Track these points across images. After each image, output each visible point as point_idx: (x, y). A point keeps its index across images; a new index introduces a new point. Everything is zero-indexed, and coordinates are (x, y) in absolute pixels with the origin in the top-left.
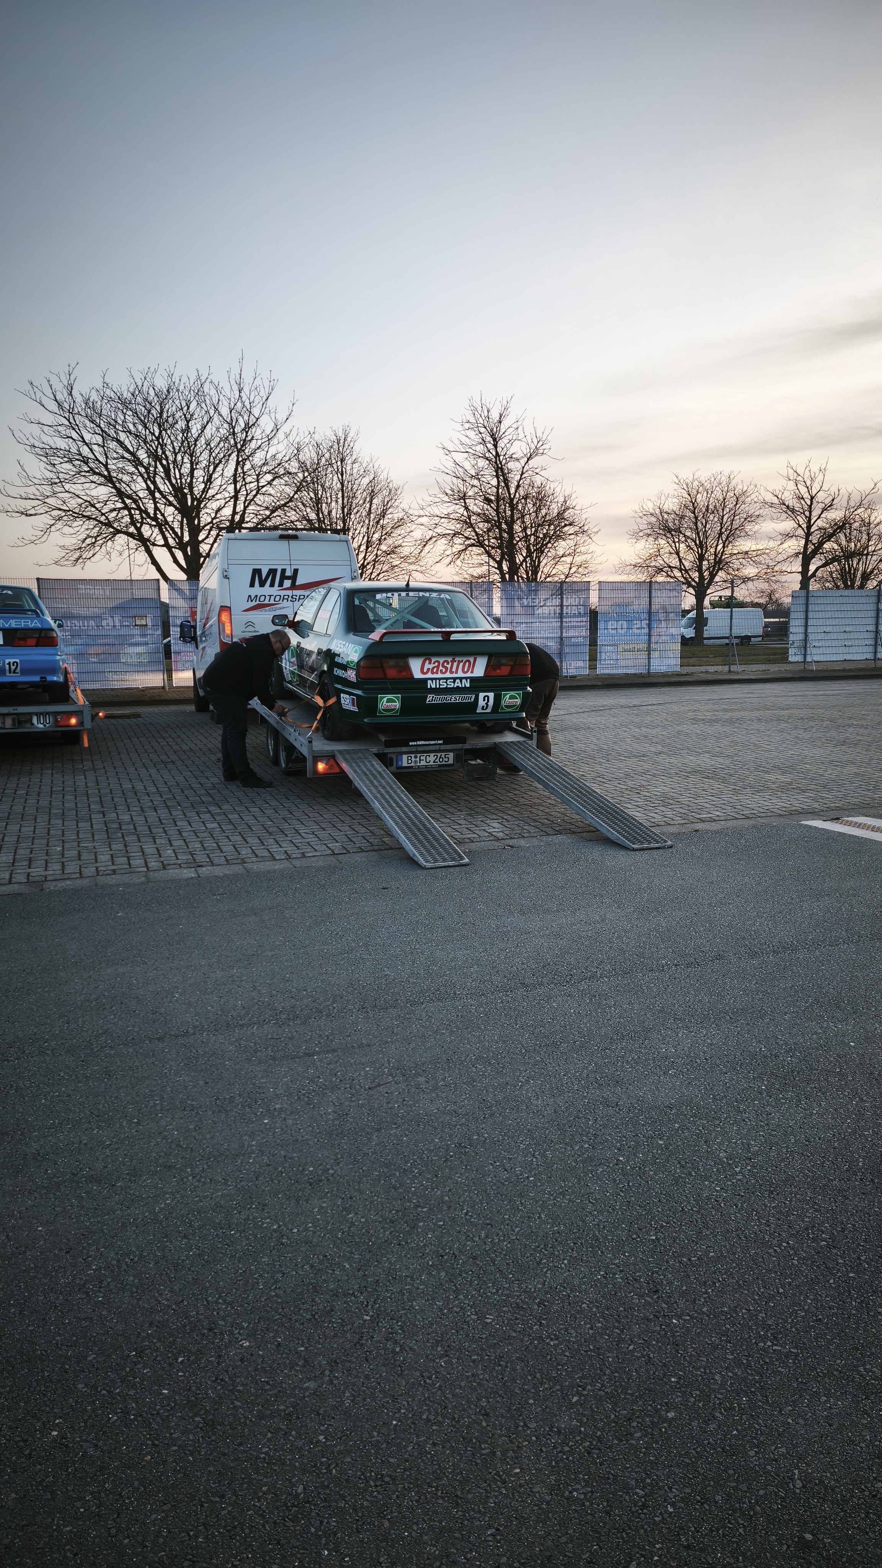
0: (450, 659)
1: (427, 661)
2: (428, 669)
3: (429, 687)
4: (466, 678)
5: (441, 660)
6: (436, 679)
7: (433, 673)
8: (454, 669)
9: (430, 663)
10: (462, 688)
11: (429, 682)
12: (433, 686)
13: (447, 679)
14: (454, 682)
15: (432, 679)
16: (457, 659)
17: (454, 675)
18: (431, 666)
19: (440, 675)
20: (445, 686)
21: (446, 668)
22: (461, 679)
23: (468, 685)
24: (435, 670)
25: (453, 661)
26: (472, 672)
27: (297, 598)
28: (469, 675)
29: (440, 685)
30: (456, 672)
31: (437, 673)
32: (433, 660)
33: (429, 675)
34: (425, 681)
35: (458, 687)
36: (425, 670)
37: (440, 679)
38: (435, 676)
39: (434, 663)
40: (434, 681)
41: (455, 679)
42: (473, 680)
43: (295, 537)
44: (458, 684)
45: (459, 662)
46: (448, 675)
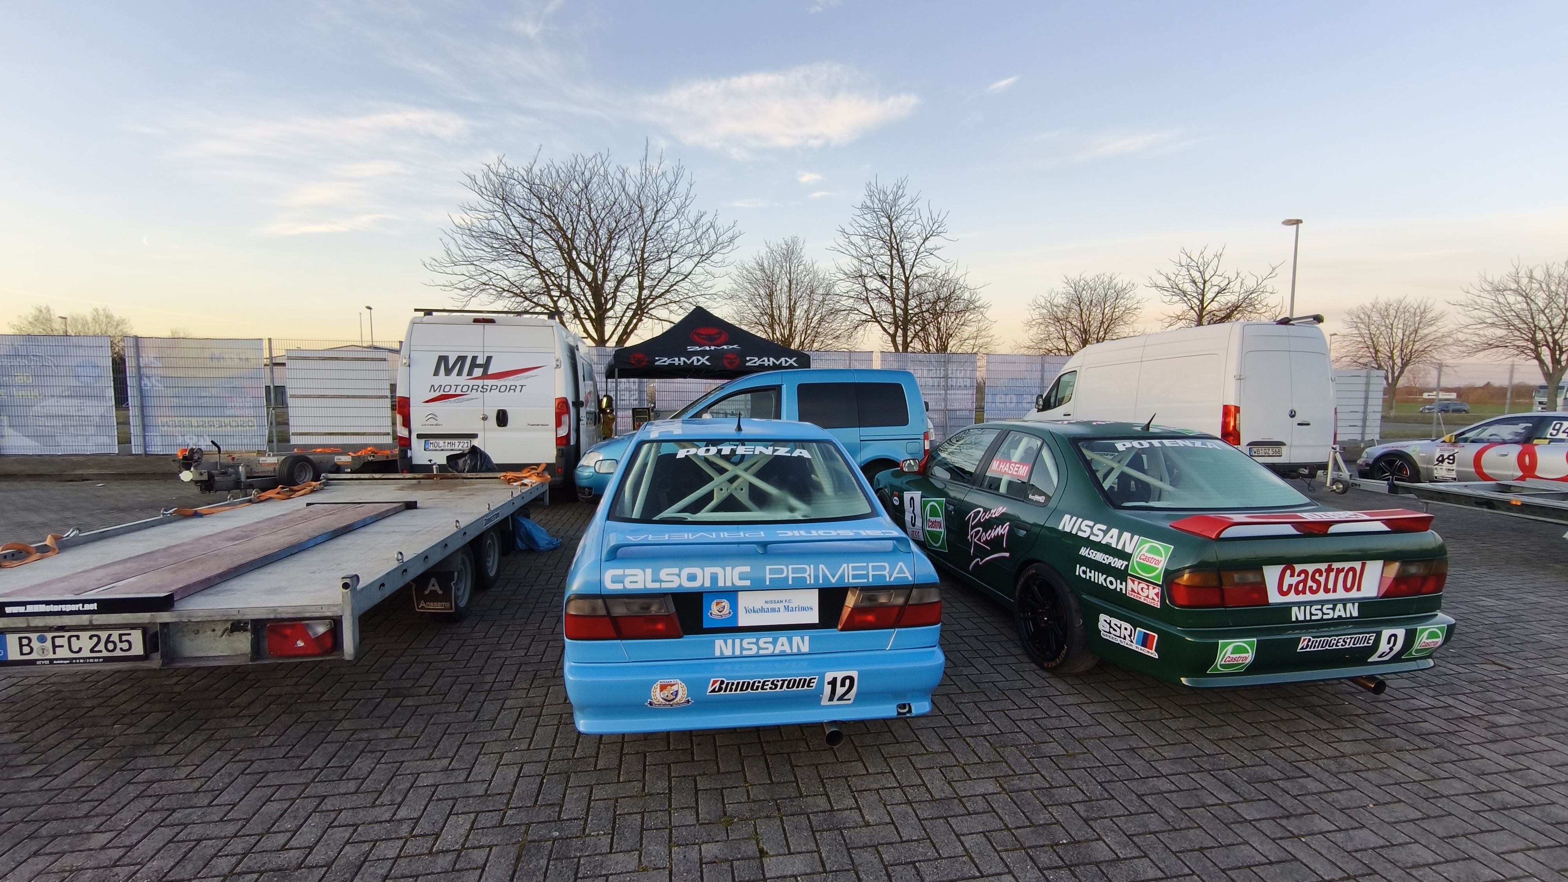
0: (1323, 566)
1: (1288, 572)
2: (1290, 586)
3: (1294, 619)
4: (1352, 601)
5: (1311, 568)
6: (1305, 603)
7: (1297, 592)
8: (1330, 585)
9: (1292, 575)
10: (1346, 618)
11: (1295, 610)
12: (1301, 618)
13: (1322, 603)
14: (1334, 609)
15: (1299, 604)
16: (1335, 565)
17: (1331, 596)
18: (1294, 580)
19: (1308, 597)
20: (1319, 617)
21: (1318, 583)
22: (1344, 602)
23: (1355, 614)
24: (1301, 587)
25: (1329, 570)
26: (1359, 589)
27: (489, 388)
28: (1354, 594)
29: (1311, 614)
30: (1335, 591)
31: (1304, 592)
32: (1298, 568)
33: (1292, 597)
34: (1286, 609)
35: (1340, 617)
36: (1285, 589)
37: (1311, 603)
38: (1301, 598)
39: (1299, 575)
40: (1302, 608)
41: (1335, 603)
42: (1365, 605)
43: (491, 321)
44: (1339, 611)
45: (1339, 571)
46: (1321, 595)
